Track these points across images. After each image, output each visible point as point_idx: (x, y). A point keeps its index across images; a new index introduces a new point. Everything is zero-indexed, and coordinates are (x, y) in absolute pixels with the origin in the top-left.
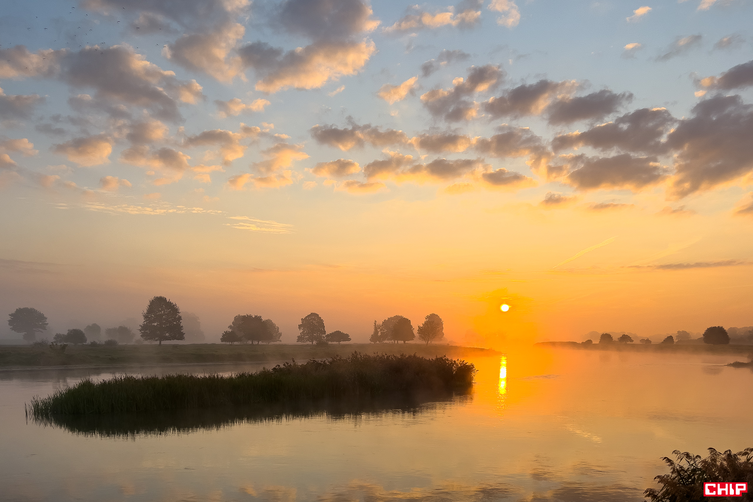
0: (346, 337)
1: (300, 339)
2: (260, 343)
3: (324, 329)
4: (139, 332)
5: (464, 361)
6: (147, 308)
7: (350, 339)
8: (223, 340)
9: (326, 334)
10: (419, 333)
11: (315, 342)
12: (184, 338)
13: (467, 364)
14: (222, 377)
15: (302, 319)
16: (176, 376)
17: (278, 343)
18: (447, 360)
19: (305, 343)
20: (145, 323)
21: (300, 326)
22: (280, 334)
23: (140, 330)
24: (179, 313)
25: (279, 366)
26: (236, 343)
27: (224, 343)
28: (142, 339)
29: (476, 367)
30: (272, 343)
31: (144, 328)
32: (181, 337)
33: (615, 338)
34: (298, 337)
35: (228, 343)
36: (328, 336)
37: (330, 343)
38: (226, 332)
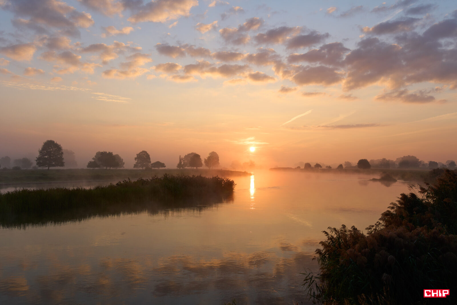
0: (163, 165)
1: (135, 166)
2: (111, 168)
3: (150, 160)
4: (35, 162)
5: (228, 179)
6: (42, 147)
7: (165, 166)
8: (88, 166)
9: (151, 163)
10: (205, 163)
11: (144, 168)
12: (64, 165)
13: (230, 181)
14: (84, 189)
15: (137, 154)
16: (55, 189)
17: (122, 168)
18: (219, 178)
19: (139, 169)
20: (40, 156)
21: (136, 159)
22: (124, 163)
23: (36, 161)
24: (62, 150)
25: (120, 182)
26: (96, 168)
27: (89, 168)
28: (37, 166)
29: (235, 182)
30: (119, 168)
31: (39, 159)
32: (62, 164)
33: (313, 165)
34: (135, 165)
35: (92, 169)
36: (152, 164)
37: (153, 168)
38: (90, 162)
